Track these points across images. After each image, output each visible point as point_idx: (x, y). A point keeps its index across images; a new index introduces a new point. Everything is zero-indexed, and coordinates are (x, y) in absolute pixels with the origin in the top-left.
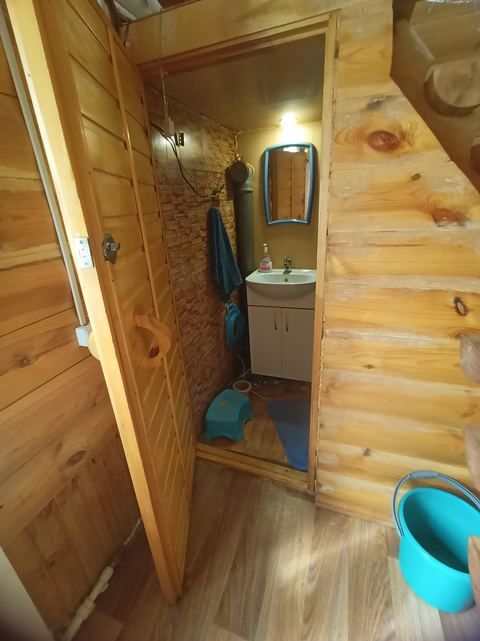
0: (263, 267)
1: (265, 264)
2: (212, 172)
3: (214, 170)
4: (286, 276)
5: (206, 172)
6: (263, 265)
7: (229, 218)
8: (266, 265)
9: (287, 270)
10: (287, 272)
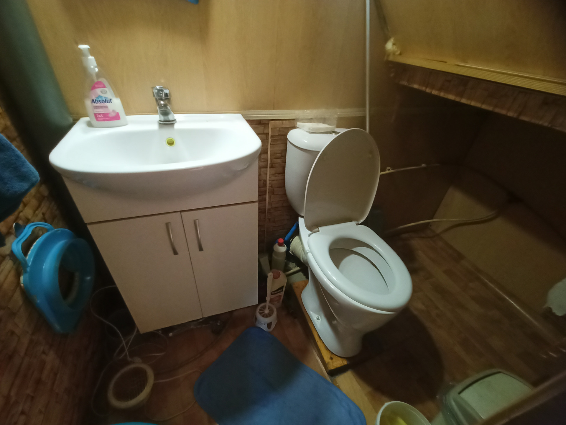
0: (100, 114)
1: (102, 104)
4: (167, 133)
6: (96, 107)
8: (106, 107)
9: (166, 118)
10: (167, 123)
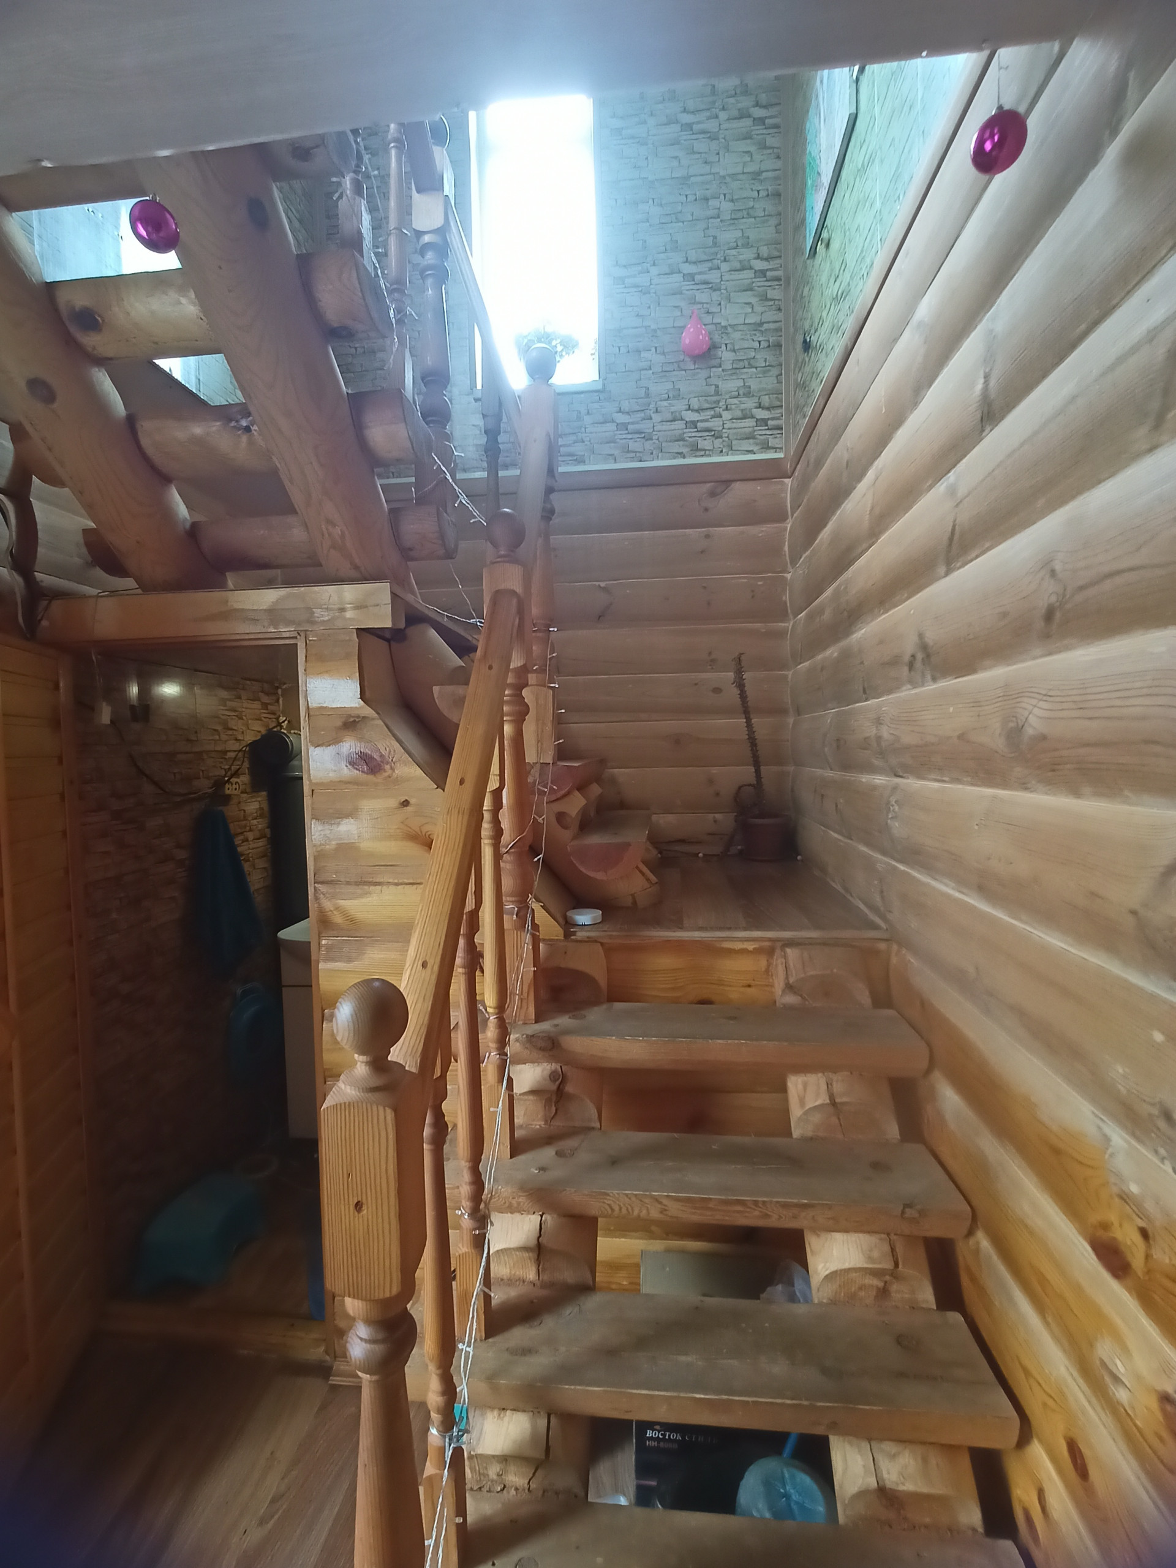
2: (215, 751)
3: (219, 748)
5: (200, 753)
7: (255, 822)
